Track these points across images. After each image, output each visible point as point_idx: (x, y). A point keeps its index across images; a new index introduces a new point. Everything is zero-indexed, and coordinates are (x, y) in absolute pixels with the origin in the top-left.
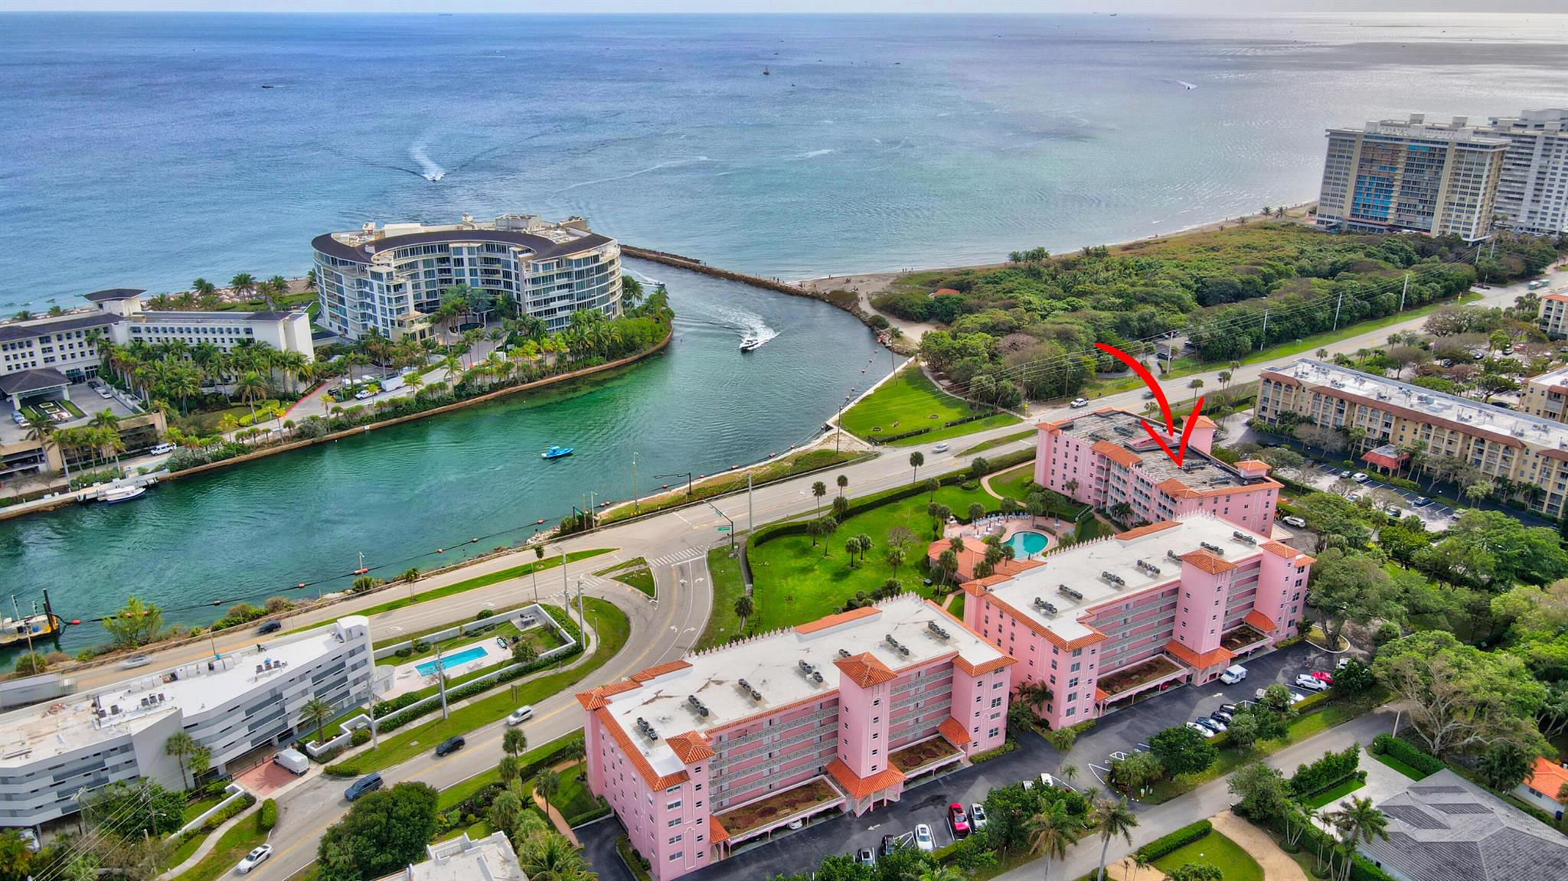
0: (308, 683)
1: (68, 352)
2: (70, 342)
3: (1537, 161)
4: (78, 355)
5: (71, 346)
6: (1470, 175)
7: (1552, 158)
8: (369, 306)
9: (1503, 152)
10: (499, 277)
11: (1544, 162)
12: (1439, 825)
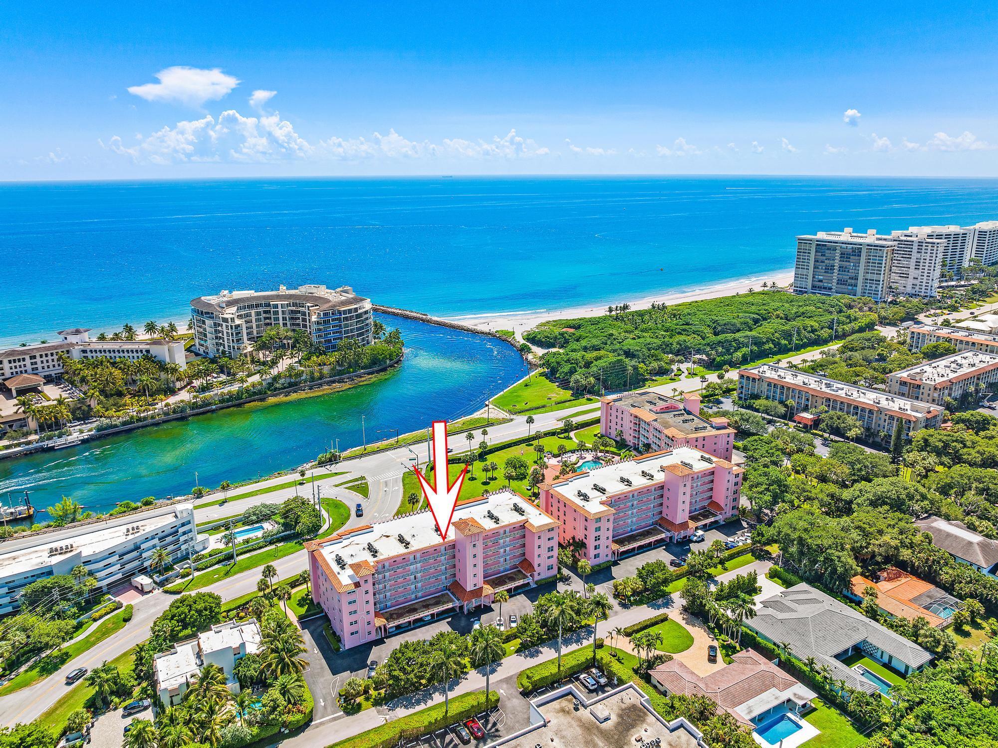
0: (156, 541)
1: (45, 364)
2: (47, 358)
3: (915, 255)
4: (51, 367)
5: (47, 361)
6: (875, 263)
7: (923, 254)
8: (220, 338)
9: (893, 250)
10: (300, 321)
11: (919, 255)
12: (793, 610)
